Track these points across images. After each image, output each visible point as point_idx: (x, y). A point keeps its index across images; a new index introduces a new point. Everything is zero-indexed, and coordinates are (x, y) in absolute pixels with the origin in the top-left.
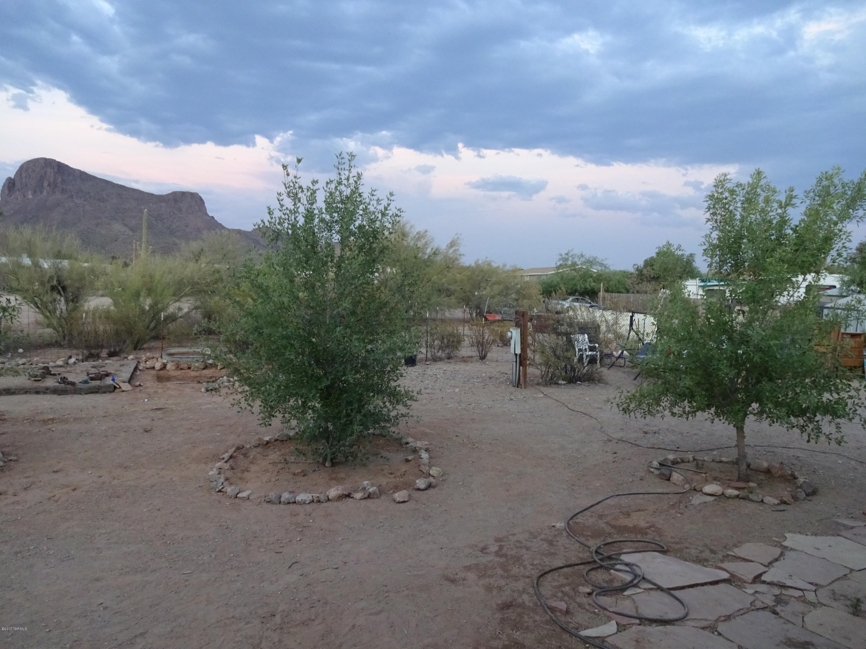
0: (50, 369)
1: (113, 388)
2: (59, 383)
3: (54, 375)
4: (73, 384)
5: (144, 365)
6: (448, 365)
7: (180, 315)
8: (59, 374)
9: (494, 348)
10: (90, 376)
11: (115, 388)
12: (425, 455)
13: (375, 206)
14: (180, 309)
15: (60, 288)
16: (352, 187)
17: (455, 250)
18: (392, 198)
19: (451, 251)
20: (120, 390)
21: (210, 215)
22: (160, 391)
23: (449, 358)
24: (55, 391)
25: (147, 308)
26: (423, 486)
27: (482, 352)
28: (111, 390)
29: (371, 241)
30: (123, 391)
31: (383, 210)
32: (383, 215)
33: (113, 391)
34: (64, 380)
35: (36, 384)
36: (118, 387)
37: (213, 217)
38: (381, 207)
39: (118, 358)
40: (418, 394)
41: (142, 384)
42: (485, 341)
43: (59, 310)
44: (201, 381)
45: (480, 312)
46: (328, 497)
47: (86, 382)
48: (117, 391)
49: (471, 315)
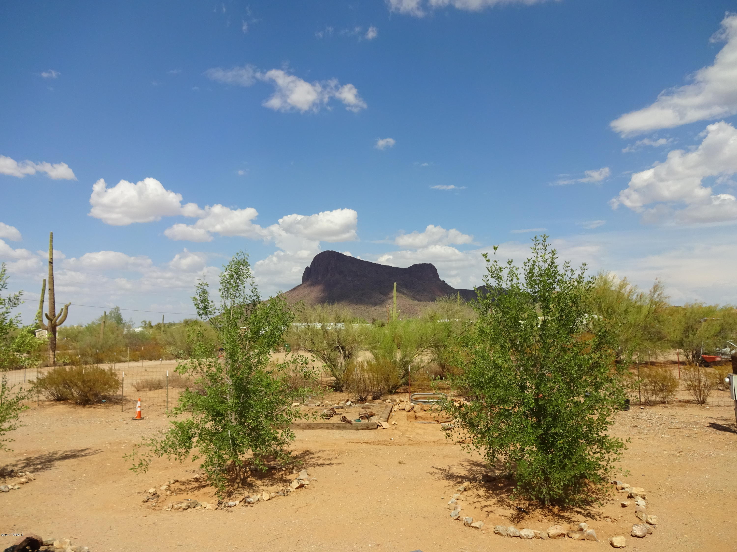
0: (335, 410)
1: (377, 426)
2: (341, 421)
3: (338, 414)
4: (350, 422)
5: (398, 407)
6: (665, 409)
7: (422, 366)
8: (341, 414)
9: (714, 393)
10: (361, 415)
11: (378, 425)
12: (641, 502)
13: (570, 276)
14: (422, 361)
15: (340, 348)
16: (548, 262)
17: (659, 295)
18: (586, 267)
19: (656, 296)
20: (381, 427)
21: (442, 280)
22: (409, 429)
23: (664, 403)
24: (339, 427)
25: (398, 360)
26: (639, 533)
27: (700, 397)
28: (375, 427)
29: (570, 305)
30: (384, 429)
31: (578, 278)
32: (579, 282)
33: (376, 429)
34: (344, 419)
35: (327, 421)
36: (380, 425)
37: (444, 281)
38: (576, 276)
39: (379, 401)
40: (627, 441)
41: (396, 423)
42: (702, 384)
43: (340, 364)
44: (440, 421)
45: (696, 353)
46: (548, 535)
47: (358, 420)
48: (379, 427)
49: (687, 357)
